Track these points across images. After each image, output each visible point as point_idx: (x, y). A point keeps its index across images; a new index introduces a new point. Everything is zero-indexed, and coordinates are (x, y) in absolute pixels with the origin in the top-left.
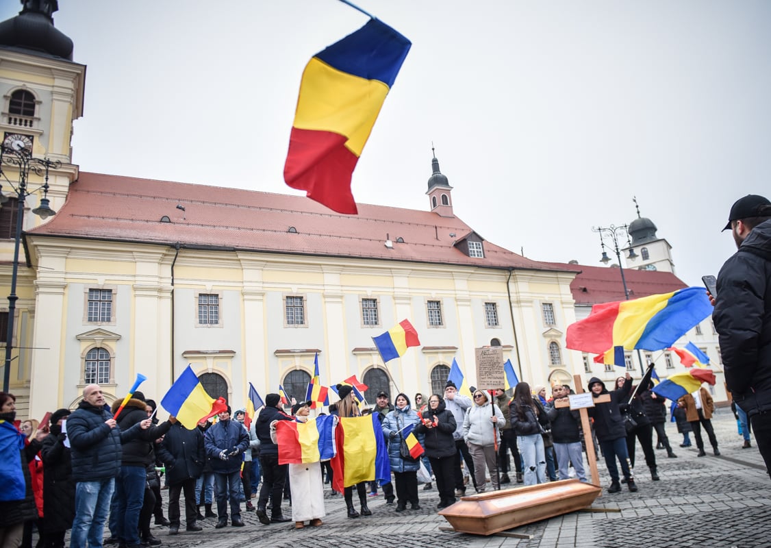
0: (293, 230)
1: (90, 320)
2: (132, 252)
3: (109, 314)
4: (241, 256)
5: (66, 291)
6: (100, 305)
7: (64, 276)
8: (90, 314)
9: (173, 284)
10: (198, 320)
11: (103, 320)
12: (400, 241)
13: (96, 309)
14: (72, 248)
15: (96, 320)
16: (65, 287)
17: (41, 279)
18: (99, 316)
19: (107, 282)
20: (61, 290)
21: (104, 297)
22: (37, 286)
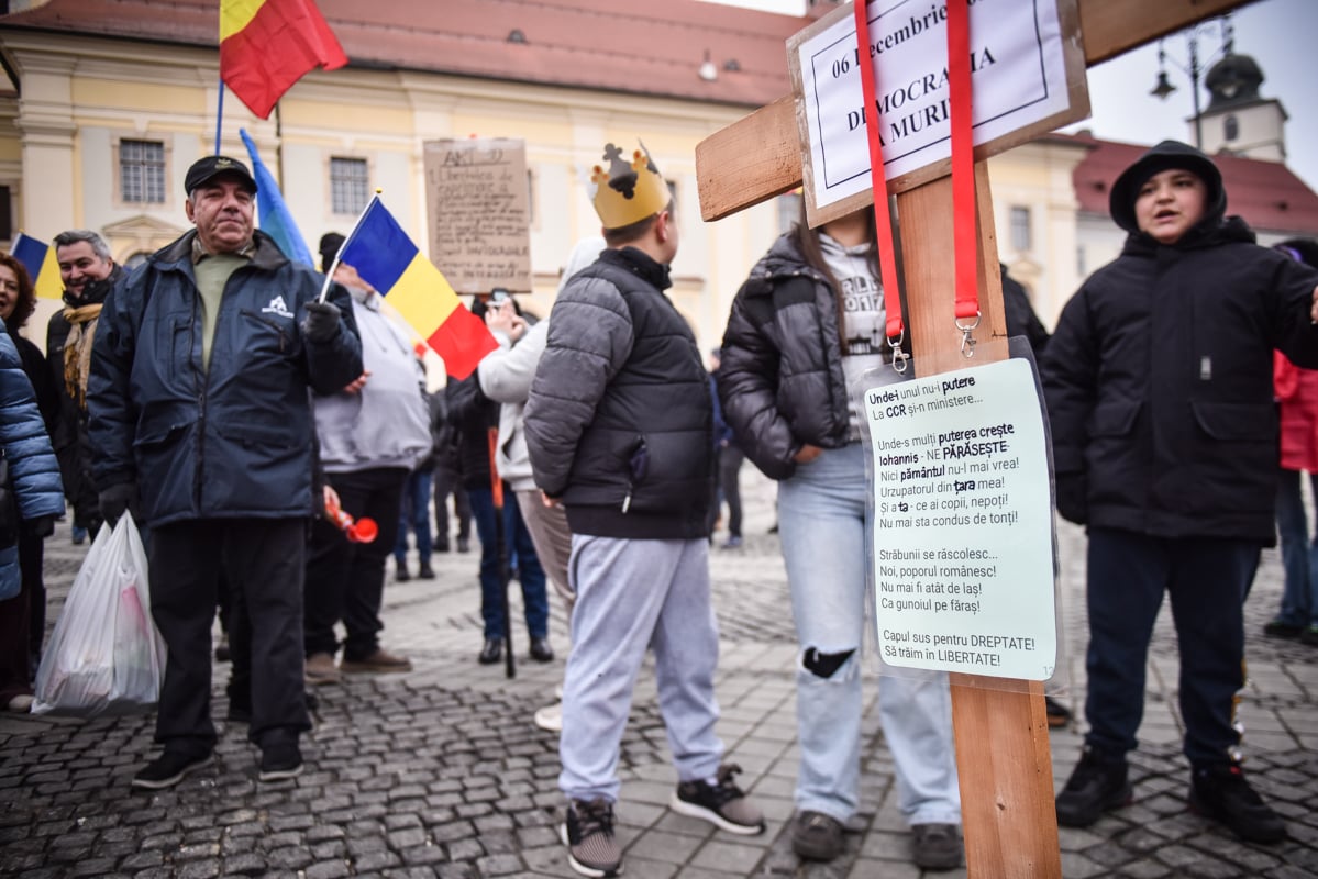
0: (516, 37)
1: (127, 198)
2: (194, 67)
3: (161, 189)
4: (408, 82)
5: (78, 142)
6: (143, 172)
7: (69, 111)
8: (127, 187)
9: (279, 134)
10: (329, 207)
11: (151, 199)
12: (731, 67)
13: (137, 179)
14: (79, 56)
15: (137, 199)
16: (73, 133)
17: (28, 117)
18: (143, 192)
19: (153, 127)
20: (67, 140)
21: (150, 156)
22: (22, 131)
